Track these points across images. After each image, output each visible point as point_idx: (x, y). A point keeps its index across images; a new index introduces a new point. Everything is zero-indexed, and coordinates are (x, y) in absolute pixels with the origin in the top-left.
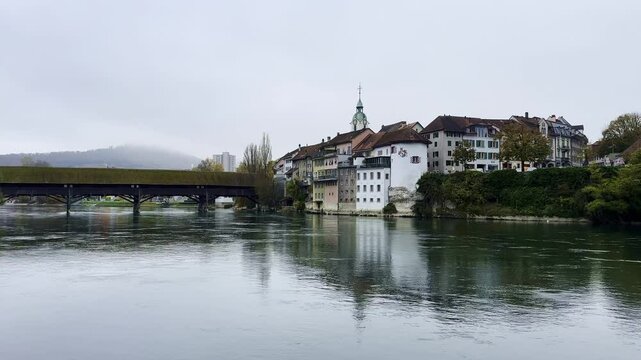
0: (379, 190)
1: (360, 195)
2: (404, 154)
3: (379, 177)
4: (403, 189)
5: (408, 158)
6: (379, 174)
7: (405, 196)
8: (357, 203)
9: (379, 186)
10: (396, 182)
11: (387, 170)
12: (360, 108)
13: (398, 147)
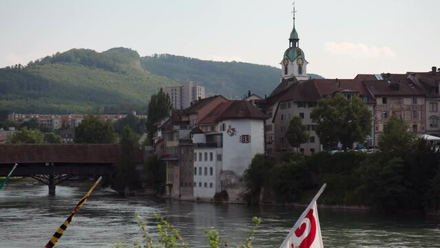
0: (211, 173)
1: (197, 178)
2: (232, 132)
3: (211, 159)
4: (232, 173)
5: (237, 138)
6: (211, 154)
7: (233, 181)
8: (195, 189)
9: (211, 168)
10: (226, 165)
11: (218, 150)
12: (294, 39)
13: (228, 124)
